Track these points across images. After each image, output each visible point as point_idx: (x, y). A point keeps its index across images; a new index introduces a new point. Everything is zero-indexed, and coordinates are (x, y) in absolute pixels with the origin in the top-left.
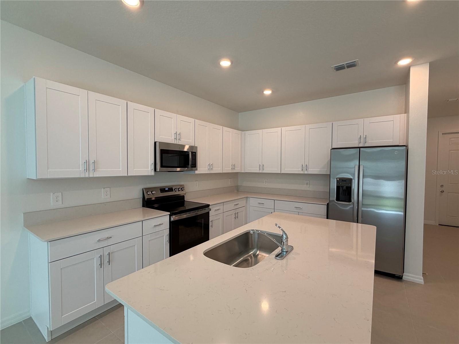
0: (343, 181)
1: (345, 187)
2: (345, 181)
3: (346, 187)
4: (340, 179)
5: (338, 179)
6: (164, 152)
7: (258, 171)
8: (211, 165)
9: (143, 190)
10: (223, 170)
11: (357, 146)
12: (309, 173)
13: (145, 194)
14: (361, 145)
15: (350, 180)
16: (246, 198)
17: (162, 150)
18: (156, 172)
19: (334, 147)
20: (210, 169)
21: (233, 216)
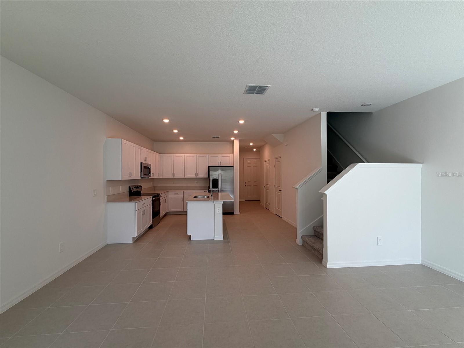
3: (216, 182)
5: (213, 179)
6: (145, 167)
7: (171, 177)
8: (153, 174)
9: (130, 187)
10: (155, 176)
11: (218, 165)
12: (199, 177)
13: (132, 189)
14: (219, 165)
15: (217, 180)
16: (167, 192)
17: (144, 166)
18: (142, 177)
19: (209, 165)
20: (153, 176)
21: (164, 201)
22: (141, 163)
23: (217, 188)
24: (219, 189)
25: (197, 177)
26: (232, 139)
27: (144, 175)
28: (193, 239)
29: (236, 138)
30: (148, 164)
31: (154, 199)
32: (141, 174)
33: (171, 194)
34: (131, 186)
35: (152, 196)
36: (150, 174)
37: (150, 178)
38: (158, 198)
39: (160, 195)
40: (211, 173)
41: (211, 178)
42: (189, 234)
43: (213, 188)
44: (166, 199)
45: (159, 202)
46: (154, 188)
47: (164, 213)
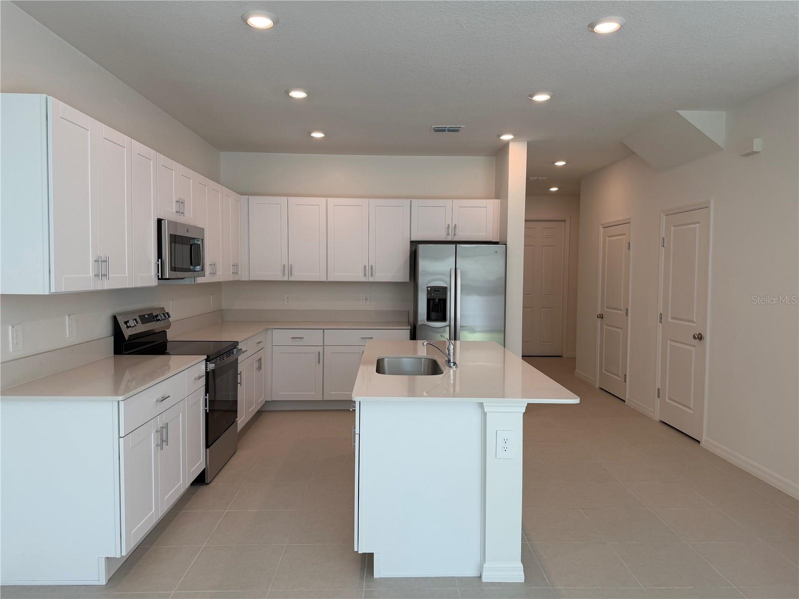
0: (435, 291)
1: (437, 300)
2: (438, 291)
3: (439, 300)
4: (431, 287)
5: (429, 289)
6: (174, 239)
7: (279, 278)
8: (213, 265)
9: (115, 319)
10: (223, 275)
11: (443, 239)
12: (376, 280)
13: (123, 327)
14: (449, 239)
15: (444, 290)
16: (267, 330)
17: (171, 236)
18: (162, 279)
19: (413, 239)
20: (213, 273)
21: (256, 365)
22: (159, 221)
23: (444, 319)
24: (453, 322)
25: (371, 280)
26: (506, 137)
27: (173, 269)
28: (380, 570)
29: (518, 136)
30: (188, 228)
31: (211, 366)
32: (161, 268)
33: (280, 337)
34: (120, 314)
35: (205, 357)
36: (198, 268)
37: (200, 280)
38: (231, 359)
39: (239, 347)
40: (422, 264)
41: (424, 282)
42: (362, 547)
43: (429, 319)
44: (260, 360)
45: (236, 374)
46: (220, 317)
47: (254, 409)
